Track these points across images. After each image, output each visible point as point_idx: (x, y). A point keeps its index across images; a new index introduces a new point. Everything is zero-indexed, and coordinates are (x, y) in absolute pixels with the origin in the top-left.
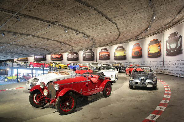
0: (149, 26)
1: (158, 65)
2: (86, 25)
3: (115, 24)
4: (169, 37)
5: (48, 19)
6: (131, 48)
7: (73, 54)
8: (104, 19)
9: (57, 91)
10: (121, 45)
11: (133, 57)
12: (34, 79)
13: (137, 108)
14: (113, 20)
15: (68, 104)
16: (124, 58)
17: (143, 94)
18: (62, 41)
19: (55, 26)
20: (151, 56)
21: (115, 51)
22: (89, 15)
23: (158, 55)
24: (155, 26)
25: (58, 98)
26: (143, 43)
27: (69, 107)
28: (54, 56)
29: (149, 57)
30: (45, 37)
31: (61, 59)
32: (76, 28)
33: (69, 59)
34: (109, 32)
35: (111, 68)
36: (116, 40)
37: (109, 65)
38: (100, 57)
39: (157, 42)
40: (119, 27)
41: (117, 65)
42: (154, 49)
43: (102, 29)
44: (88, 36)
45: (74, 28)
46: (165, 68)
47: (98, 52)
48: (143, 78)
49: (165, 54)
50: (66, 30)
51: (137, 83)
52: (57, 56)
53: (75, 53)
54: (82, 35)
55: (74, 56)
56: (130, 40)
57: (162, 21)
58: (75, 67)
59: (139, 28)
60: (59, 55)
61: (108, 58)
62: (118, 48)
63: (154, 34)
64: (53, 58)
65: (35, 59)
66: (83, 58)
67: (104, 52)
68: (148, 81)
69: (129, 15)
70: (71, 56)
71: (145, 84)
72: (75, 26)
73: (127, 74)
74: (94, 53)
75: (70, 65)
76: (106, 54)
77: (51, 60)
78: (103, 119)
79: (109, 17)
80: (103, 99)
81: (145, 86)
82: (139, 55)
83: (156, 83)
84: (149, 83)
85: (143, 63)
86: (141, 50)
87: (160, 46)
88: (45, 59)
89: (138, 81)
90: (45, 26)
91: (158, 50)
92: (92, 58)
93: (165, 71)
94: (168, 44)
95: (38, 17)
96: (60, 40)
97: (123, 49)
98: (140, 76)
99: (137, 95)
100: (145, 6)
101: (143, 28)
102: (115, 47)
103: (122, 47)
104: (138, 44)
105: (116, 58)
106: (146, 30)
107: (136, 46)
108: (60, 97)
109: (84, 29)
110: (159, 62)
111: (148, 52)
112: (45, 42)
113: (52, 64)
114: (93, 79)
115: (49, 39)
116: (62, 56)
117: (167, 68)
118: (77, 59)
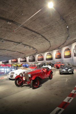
0: (65, 42)
1: (70, 62)
2: (35, 43)
3: (49, 42)
4: (75, 47)
5: (17, 41)
6: (55, 54)
7: (23, 59)
8: (44, 39)
9: (30, 77)
10: (50, 52)
11: (56, 58)
12: (12, 73)
13: (68, 83)
14: (49, 40)
15: (36, 83)
16: (51, 59)
17: (68, 77)
18: (21, 52)
19: (20, 44)
20: (66, 57)
21: (46, 56)
22: (37, 38)
23: (69, 56)
24: (68, 42)
25: (32, 81)
26: (61, 50)
27: (37, 85)
28: (13, 60)
29: (65, 58)
30: (13, 50)
31: (17, 61)
32: (29, 45)
33: (21, 61)
34: (45, 46)
35: (46, 65)
36: (48, 50)
37: (45, 63)
38: (38, 59)
39: (68, 50)
40: (51, 43)
41: (49, 63)
42: (67, 54)
43: (42, 45)
44: (35, 49)
45: (28, 45)
46: (74, 63)
47: (37, 57)
48: (66, 68)
49: (73, 56)
50: (25, 46)
51: (64, 71)
52: (14, 60)
53: (25, 58)
54: (32, 48)
55: (24, 60)
56: (55, 49)
57: (72, 39)
58: (26, 66)
59: (60, 43)
60: (16, 59)
61: (42, 59)
62: (48, 54)
63: (67, 45)
64: (12, 61)
65: (3, 63)
66: (29, 60)
67: (40, 56)
68: (69, 70)
69: (56, 37)
70: (22, 60)
71: (68, 71)
72: (29, 44)
73: (55, 68)
74: (34, 57)
75: (23, 65)
76: (41, 57)
77: (11, 62)
78: (55, 89)
79: (47, 39)
80: (49, 81)
81: (68, 72)
82: (59, 57)
83: (73, 71)
84: (70, 71)
85: (62, 61)
86: (60, 54)
87: (70, 52)
88: (8, 62)
89: (64, 70)
90: (15, 45)
91: (70, 54)
92: (34, 60)
93: (74, 64)
94: (74, 50)
95: (12, 40)
96: (20, 52)
97: (50, 54)
98: (65, 68)
99: (65, 77)
100: (65, 33)
101: (62, 43)
102: (46, 53)
103: (50, 53)
104: (58, 51)
105: (47, 59)
106: (63, 44)
107: (57, 52)
108: (33, 80)
109: (33, 45)
110: (71, 60)
111: (64, 55)
112: (13, 53)
113: (13, 65)
114: (44, 71)
115: (15, 51)
116: (17, 60)
117: (75, 63)
118: (25, 61)
